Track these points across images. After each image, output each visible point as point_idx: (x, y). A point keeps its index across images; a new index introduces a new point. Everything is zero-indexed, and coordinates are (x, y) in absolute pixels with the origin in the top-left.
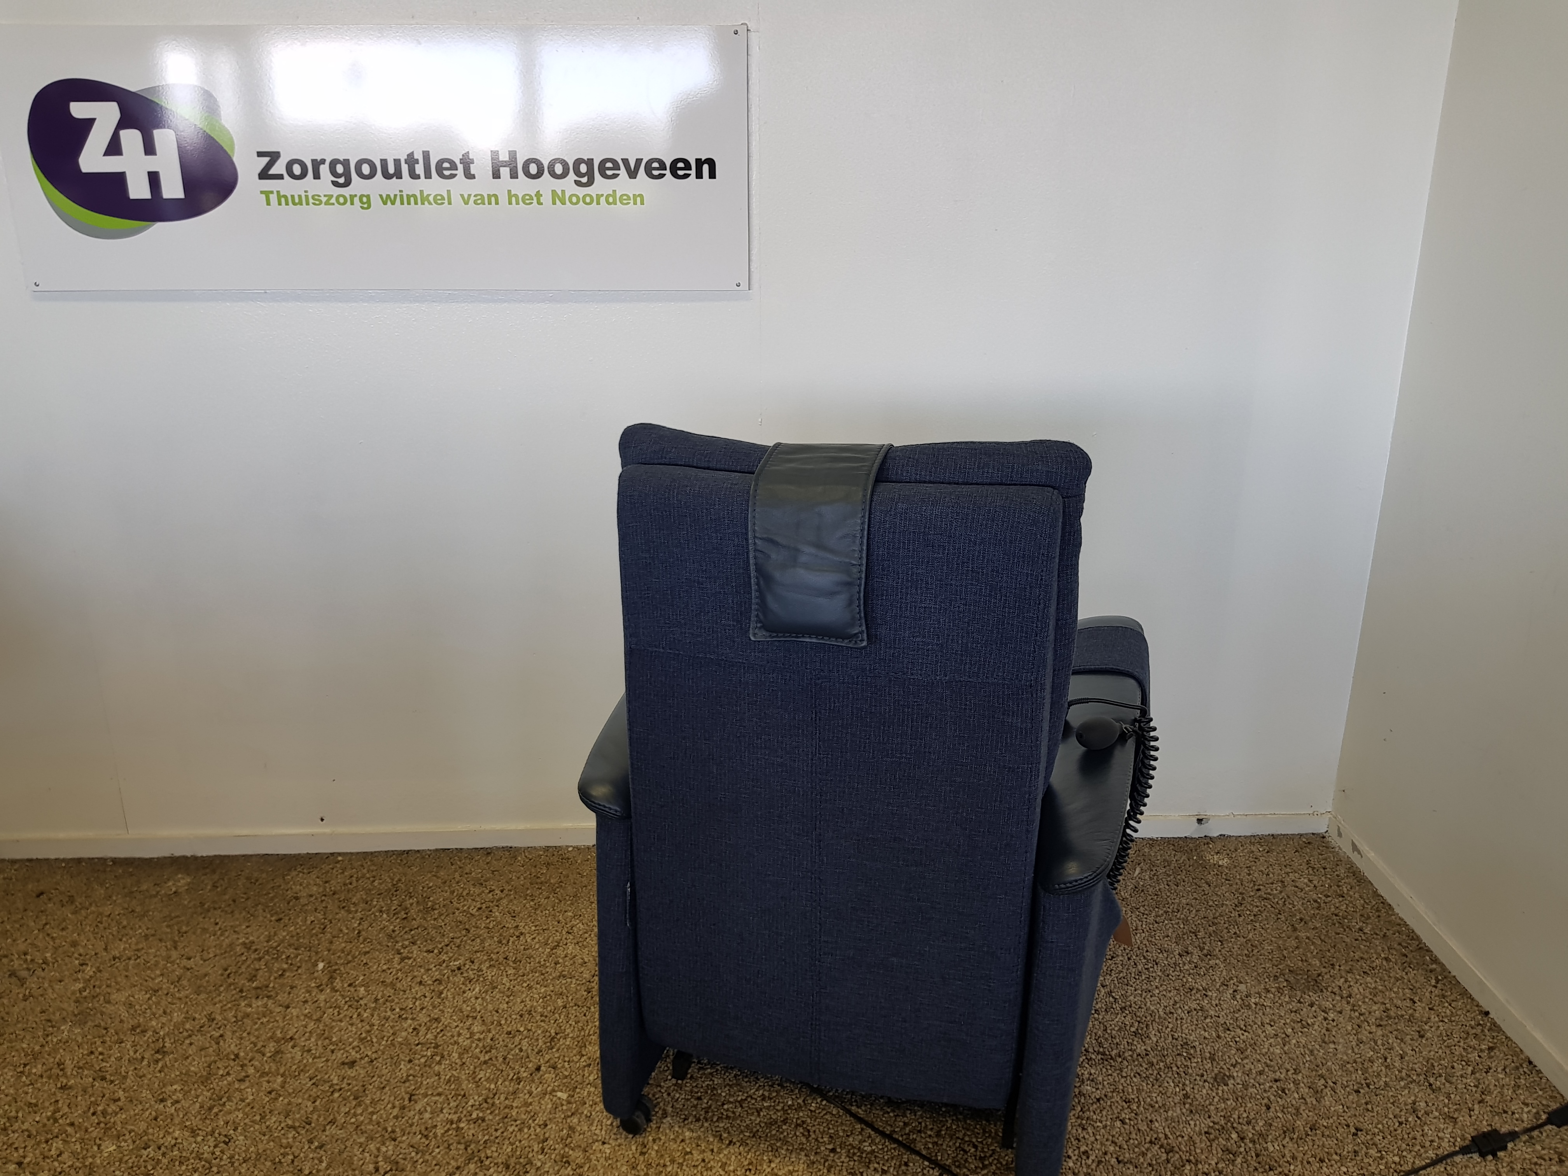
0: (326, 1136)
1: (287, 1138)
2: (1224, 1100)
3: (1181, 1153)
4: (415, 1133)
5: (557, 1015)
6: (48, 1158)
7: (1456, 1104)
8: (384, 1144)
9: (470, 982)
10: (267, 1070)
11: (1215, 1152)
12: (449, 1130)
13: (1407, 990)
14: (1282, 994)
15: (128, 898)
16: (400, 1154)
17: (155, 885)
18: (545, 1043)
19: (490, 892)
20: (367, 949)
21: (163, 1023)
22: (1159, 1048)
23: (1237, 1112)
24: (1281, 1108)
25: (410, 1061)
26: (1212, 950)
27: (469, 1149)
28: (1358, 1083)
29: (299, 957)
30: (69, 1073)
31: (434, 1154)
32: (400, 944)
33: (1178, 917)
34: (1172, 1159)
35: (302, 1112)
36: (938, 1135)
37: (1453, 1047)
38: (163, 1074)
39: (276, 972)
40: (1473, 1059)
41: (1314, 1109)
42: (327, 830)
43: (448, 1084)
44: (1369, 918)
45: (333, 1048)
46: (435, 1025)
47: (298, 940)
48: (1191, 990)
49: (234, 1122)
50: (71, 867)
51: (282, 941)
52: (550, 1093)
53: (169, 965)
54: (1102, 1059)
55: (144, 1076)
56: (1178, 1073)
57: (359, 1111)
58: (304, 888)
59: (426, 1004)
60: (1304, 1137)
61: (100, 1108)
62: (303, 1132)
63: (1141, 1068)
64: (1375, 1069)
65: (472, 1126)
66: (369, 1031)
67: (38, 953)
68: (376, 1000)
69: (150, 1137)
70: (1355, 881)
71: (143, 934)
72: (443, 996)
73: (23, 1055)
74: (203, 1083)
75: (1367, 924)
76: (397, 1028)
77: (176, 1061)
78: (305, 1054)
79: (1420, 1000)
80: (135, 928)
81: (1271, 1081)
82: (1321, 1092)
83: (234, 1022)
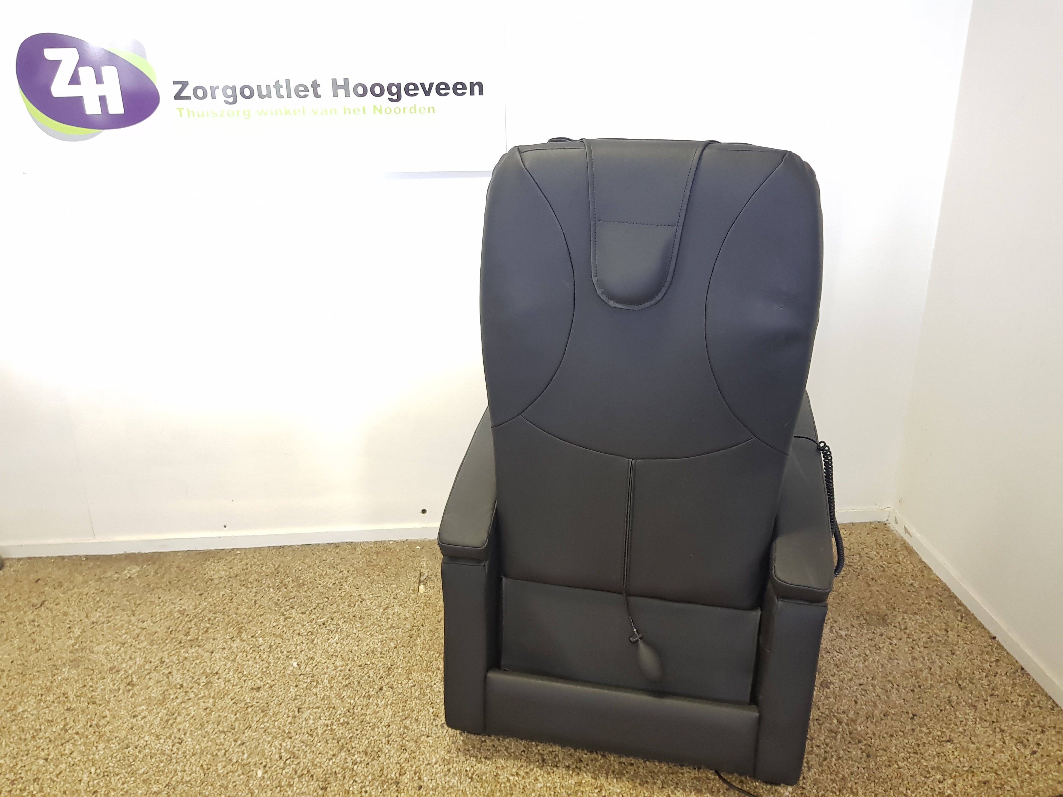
0: (246, 737)
1: (220, 739)
2: (828, 698)
4: (304, 733)
5: (391, 653)
6: (64, 755)
7: (976, 697)
8: (284, 741)
9: (332, 632)
10: (202, 694)
11: (823, 732)
12: (326, 731)
13: (943, 624)
14: (862, 628)
15: (98, 583)
16: (295, 747)
17: (116, 573)
18: (385, 672)
19: (340, 572)
20: (262, 613)
21: (130, 666)
23: (836, 706)
24: (865, 702)
25: (296, 686)
27: (340, 743)
28: (913, 685)
29: (217, 619)
30: (71, 700)
31: (317, 747)
32: (283, 608)
35: (228, 722)
37: (973, 660)
38: (133, 699)
39: (203, 630)
40: (986, 668)
41: (886, 703)
42: (229, 534)
43: (323, 701)
44: (917, 576)
45: (245, 679)
46: (311, 662)
47: (215, 608)
49: (184, 730)
50: (58, 562)
51: (205, 609)
52: (391, 705)
53: (130, 626)
55: (121, 700)
57: (266, 720)
58: (216, 573)
59: (304, 648)
60: (880, 721)
61: (94, 723)
62: (230, 734)
64: (924, 675)
65: (341, 728)
66: (268, 667)
67: (42, 621)
68: (271, 646)
69: (130, 741)
70: (907, 553)
71: (111, 606)
72: (314, 642)
73: (39, 688)
74: (160, 704)
75: (915, 581)
76: (286, 665)
77: (141, 690)
78: (227, 684)
79: (952, 630)
80: (105, 602)
81: (857, 685)
82: (890, 691)
83: (177, 663)
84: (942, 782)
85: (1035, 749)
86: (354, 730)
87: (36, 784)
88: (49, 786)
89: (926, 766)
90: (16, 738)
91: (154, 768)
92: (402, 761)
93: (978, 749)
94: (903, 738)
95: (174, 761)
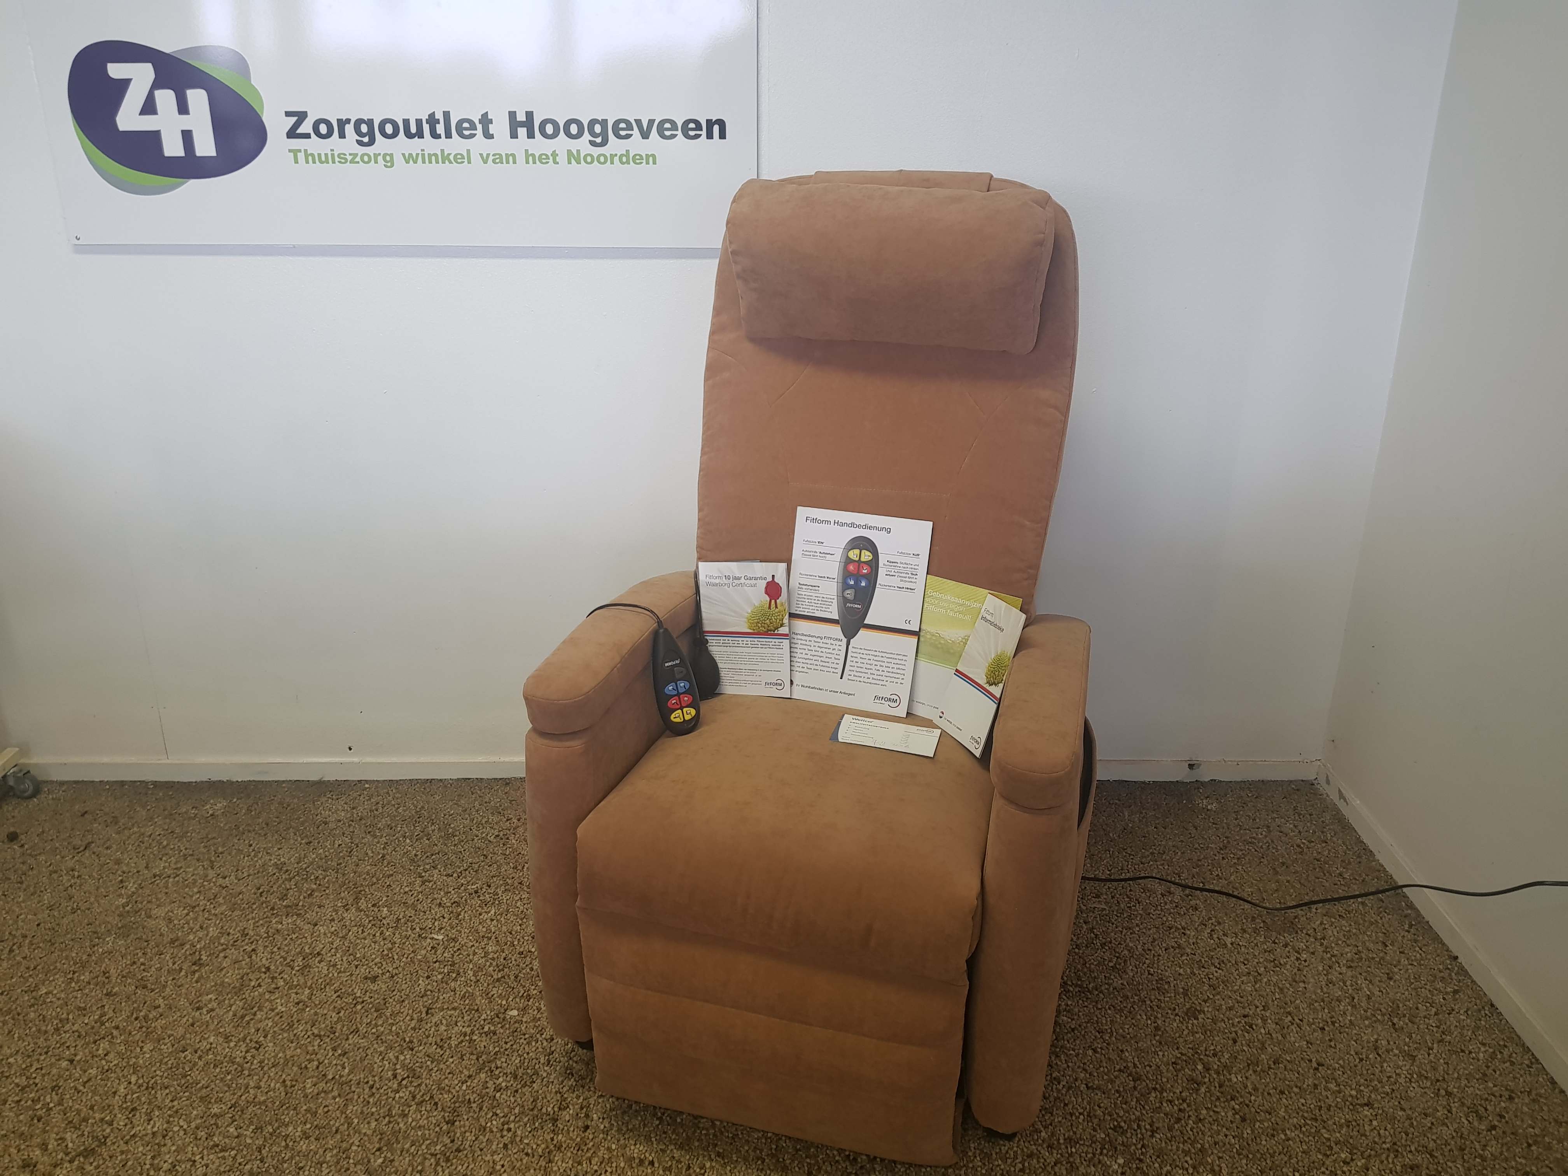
0: (349, 1045)
1: (313, 1046)
2: (1194, 1033)
3: (1148, 1082)
4: (431, 1044)
6: (96, 1056)
7: (1417, 1043)
8: (402, 1053)
9: (486, 905)
10: (295, 982)
11: (1180, 1081)
12: (462, 1041)
13: (1380, 934)
14: (1258, 935)
15: (168, 820)
16: (417, 1062)
17: (193, 808)
20: (391, 872)
21: (200, 938)
22: (1135, 983)
23: (1204, 1045)
24: (1248, 1042)
25: (428, 977)
27: (480, 1059)
28: (1323, 1021)
29: (327, 878)
30: (114, 981)
31: (448, 1063)
32: (422, 868)
33: (1164, 857)
34: (1139, 1087)
35: (328, 1022)
37: (1419, 990)
38: (199, 984)
39: (306, 892)
40: (1437, 1001)
41: (1279, 1044)
42: (356, 760)
43: (463, 1000)
44: (1350, 863)
45: (357, 963)
46: (452, 945)
47: (326, 862)
48: (1171, 928)
49: (264, 1030)
50: (115, 790)
51: (312, 863)
53: (206, 883)
54: (1079, 991)
55: (182, 985)
56: (1151, 1007)
57: (380, 1022)
58: (332, 813)
59: (444, 924)
60: (1267, 1070)
61: (142, 1014)
62: (328, 1040)
63: (1116, 1001)
64: (1342, 1007)
66: (391, 949)
67: (84, 870)
68: (398, 920)
69: (188, 1041)
70: (1340, 827)
71: (182, 854)
72: (460, 917)
73: (72, 963)
74: (236, 993)
75: (1347, 869)
76: (417, 946)
77: (211, 973)
78: (331, 969)
79: (1392, 944)
80: (174, 848)
81: (1240, 1017)
82: (1287, 1028)
83: (265, 938)
84: (1349, 1163)
85: (1497, 1123)
86: (502, 1043)
87: (54, 1093)
88: (71, 1098)
89: (1329, 1139)
90: (34, 1029)
91: (218, 1082)
92: (565, 1089)
93: (1409, 1118)
94: (1298, 1096)
95: (246, 1072)
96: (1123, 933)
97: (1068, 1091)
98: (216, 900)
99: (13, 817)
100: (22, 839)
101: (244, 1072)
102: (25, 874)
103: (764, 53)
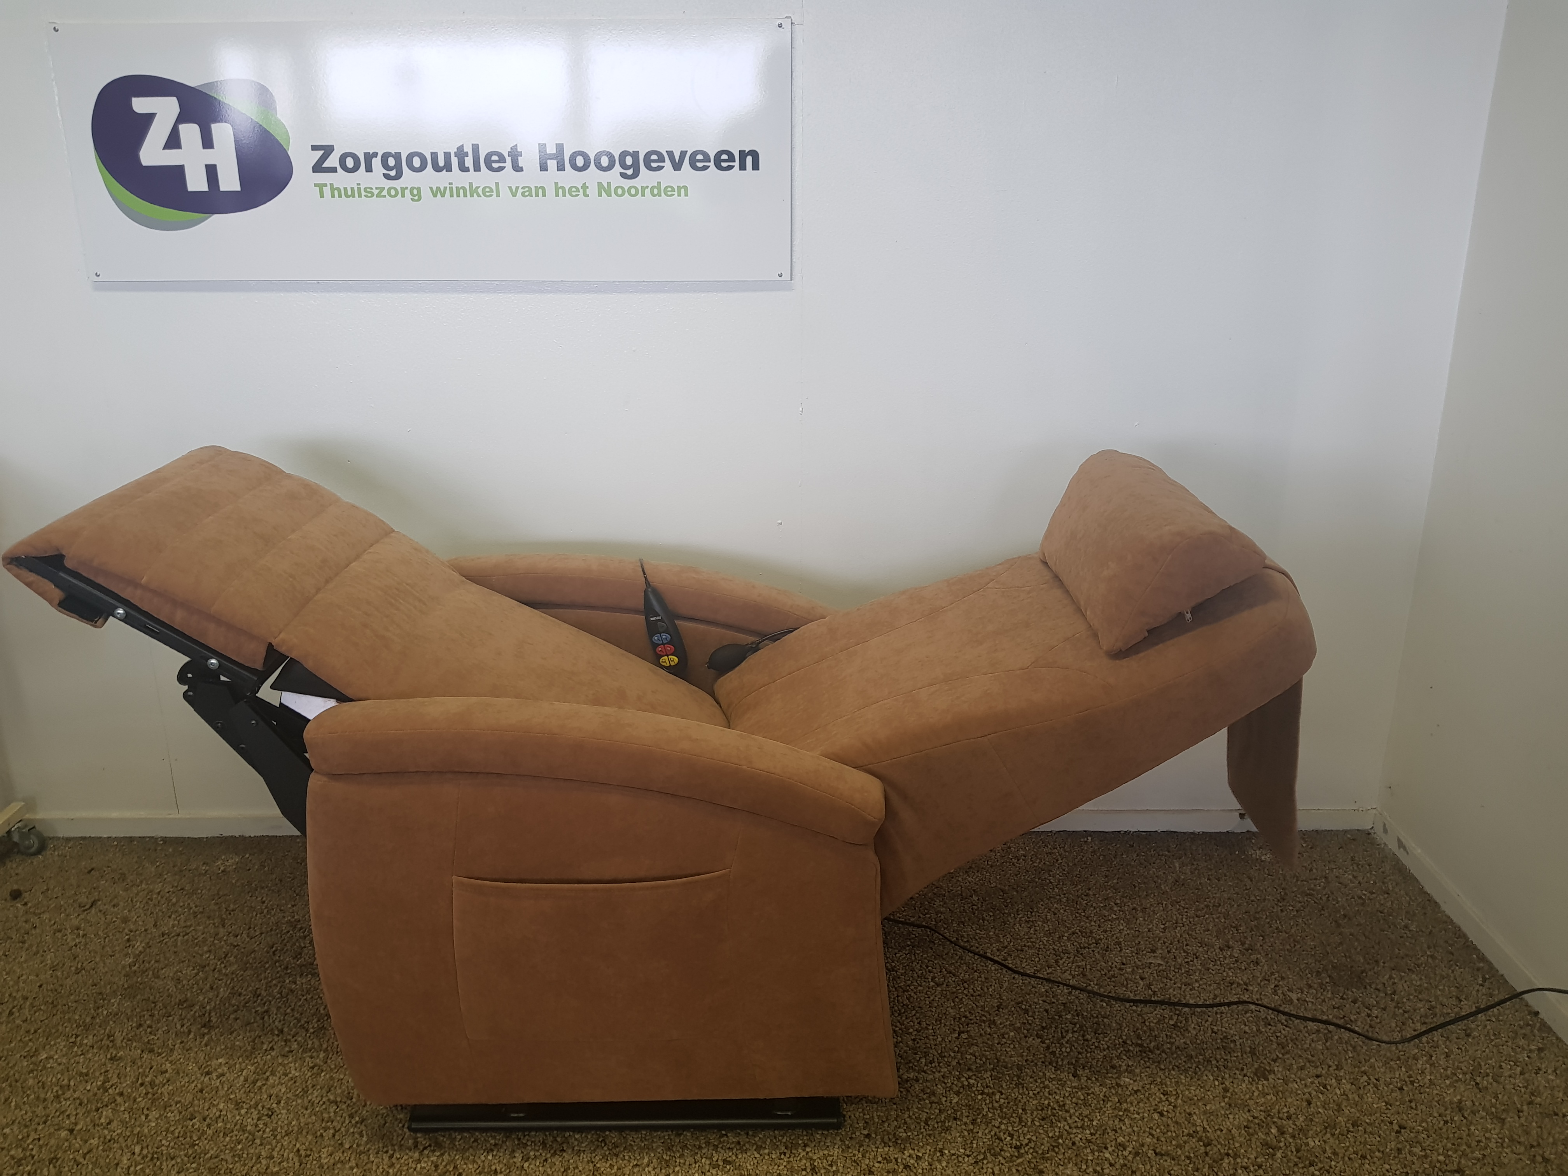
0: (367, 1112)
1: (329, 1113)
3: (1219, 1146)
6: (98, 1125)
7: (1504, 1104)
10: (309, 1046)
11: (1253, 1146)
13: (1453, 989)
14: (1324, 991)
15: (177, 877)
17: (204, 864)
21: (210, 999)
22: (1198, 1042)
23: (1277, 1107)
24: (1323, 1104)
26: (1253, 944)
28: (1401, 1080)
30: (119, 1045)
33: (1220, 910)
34: (1211, 1152)
36: (974, 1122)
37: (1501, 1047)
38: (209, 1047)
40: (1521, 1060)
41: (1356, 1106)
44: (1414, 915)
48: (1232, 984)
49: (277, 1096)
50: (123, 846)
53: (216, 942)
54: (1140, 1051)
55: (191, 1048)
56: (1217, 1067)
60: (1345, 1132)
61: (148, 1079)
62: (344, 1107)
63: (1180, 1061)
64: (1419, 1066)
67: (90, 928)
69: (196, 1109)
70: (1401, 878)
71: (191, 911)
73: (75, 1026)
74: (247, 1057)
75: (1412, 921)
77: (221, 1036)
79: (1467, 999)
80: (184, 905)
81: (1313, 1077)
82: (1364, 1088)
83: (278, 998)
87: (51, 1166)
88: (70, 1171)
90: (32, 1096)
91: (227, 1151)
94: (1382, 1162)
95: (258, 1141)
96: (1183, 989)
97: (1134, 1157)
98: (227, 959)
99: (17, 874)
100: (25, 897)
101: (256, 1141)
102: (28, 933)
103: (798, 82)
